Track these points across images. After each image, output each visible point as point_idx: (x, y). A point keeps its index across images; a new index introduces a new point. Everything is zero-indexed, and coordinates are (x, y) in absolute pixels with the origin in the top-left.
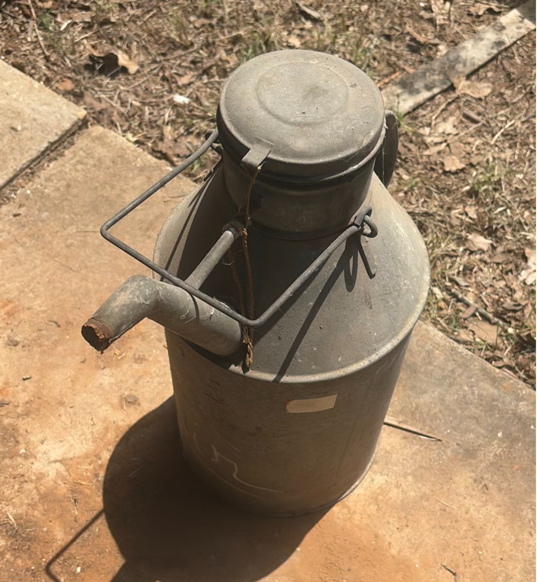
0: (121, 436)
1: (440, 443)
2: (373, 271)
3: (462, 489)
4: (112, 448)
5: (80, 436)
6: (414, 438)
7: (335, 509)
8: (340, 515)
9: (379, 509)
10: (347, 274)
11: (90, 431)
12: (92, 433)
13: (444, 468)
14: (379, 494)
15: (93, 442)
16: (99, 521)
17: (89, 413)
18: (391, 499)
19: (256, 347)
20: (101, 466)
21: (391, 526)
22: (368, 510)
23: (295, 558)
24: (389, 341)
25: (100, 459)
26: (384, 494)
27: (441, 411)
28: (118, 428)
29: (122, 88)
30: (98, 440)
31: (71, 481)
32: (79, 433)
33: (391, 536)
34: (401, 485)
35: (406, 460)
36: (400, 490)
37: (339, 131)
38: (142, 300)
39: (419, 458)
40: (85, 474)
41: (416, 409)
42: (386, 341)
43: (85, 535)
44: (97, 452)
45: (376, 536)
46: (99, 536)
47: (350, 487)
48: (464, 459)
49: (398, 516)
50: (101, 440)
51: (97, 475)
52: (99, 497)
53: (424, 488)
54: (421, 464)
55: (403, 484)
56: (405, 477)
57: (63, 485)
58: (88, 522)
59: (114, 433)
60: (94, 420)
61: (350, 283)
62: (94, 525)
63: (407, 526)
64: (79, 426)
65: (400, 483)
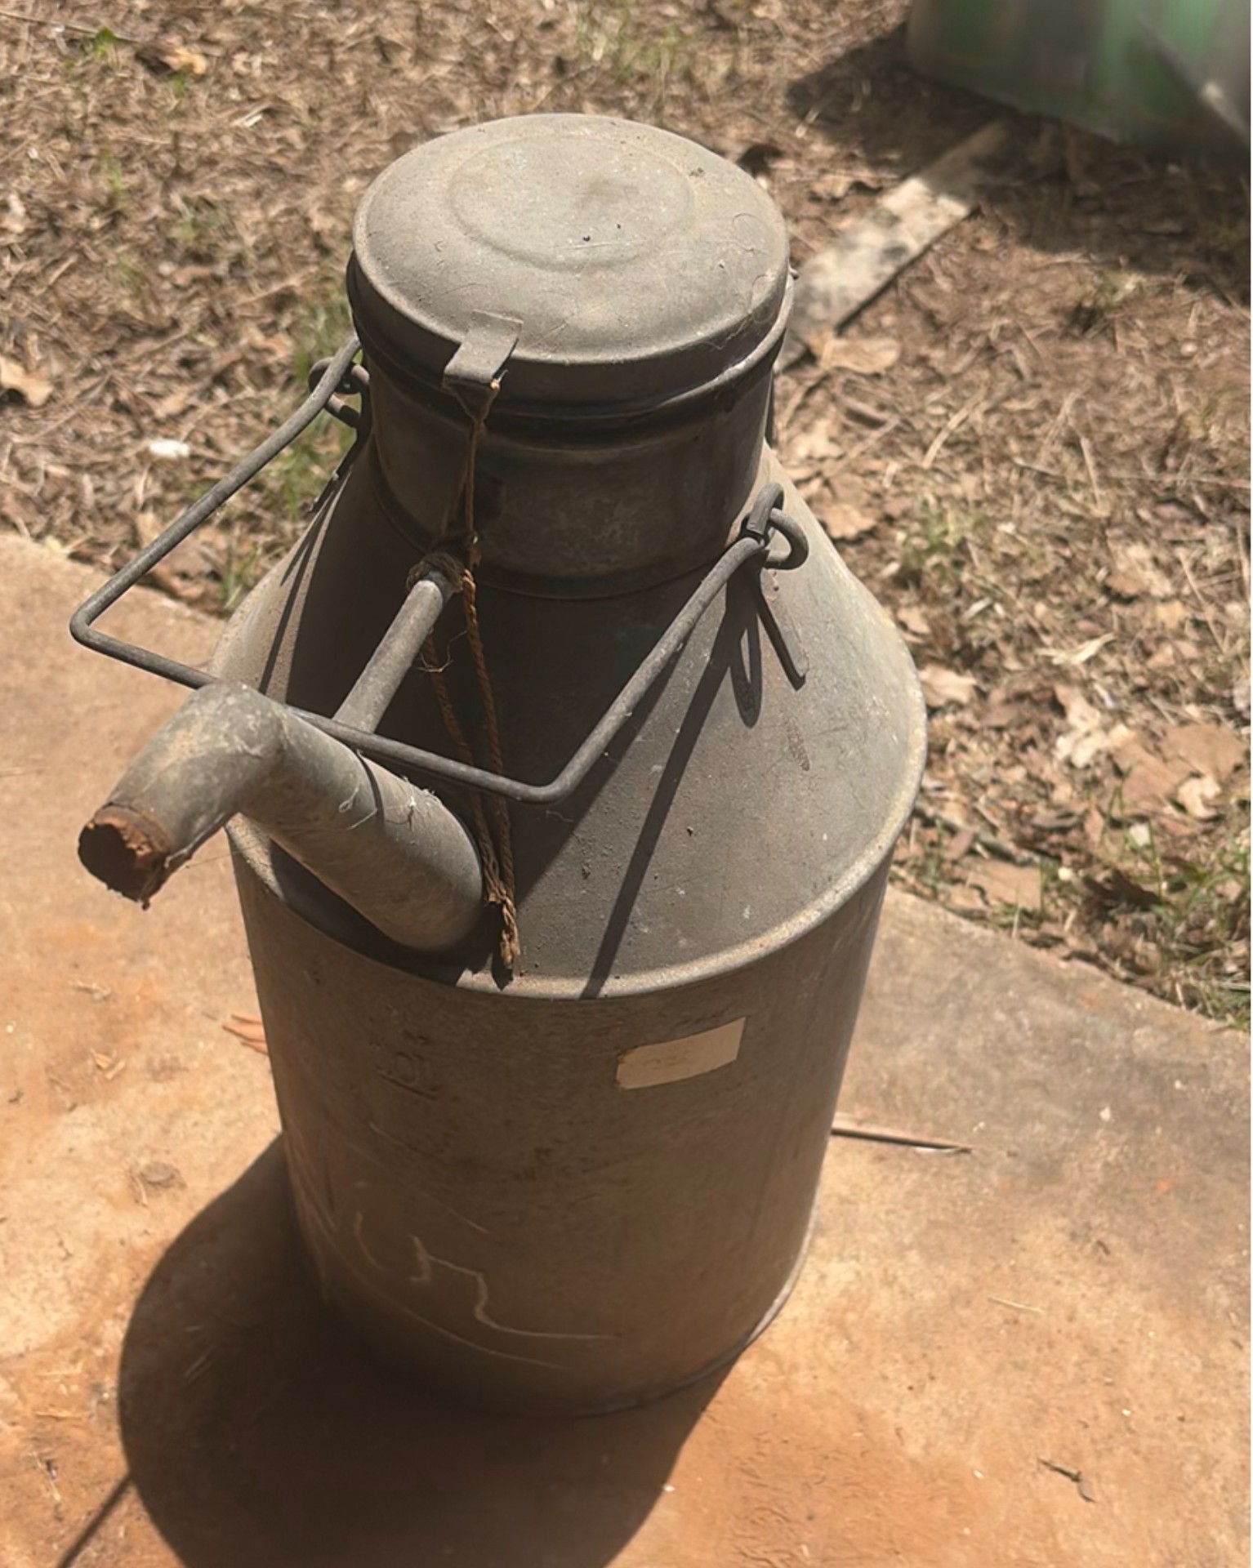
0: (146, 1274)
1: (966, 1157)
2: (800, 667)
3: (1047, 1262)
4: (125, 1310)
5: (36, 1291)
6: (903, 1156)
7: (744, 1366)
8: (759, 1381)
9: (853, 1348)
10: (738, 678)
11: (61, 1273)
12: (66, 1279)
13: (990, 1216)
14: (846, 1310)
15: (72, 1302)
16: (123, 1508)
17: (52, 1228)
18: (877, 1315)
19: (523, 911)
20: (105, 1360)
21: (894, 1386)
22: (827, 1355)
23: (665, 1514)
24: (859, 855)
25: (98, 1343)
26: (859, 1307)
27: (952, 1080)
28: (134, 1254)
29: (17, 439)
30: (86, 1295)
31: (29, 1413)
32: (31, 1286)
33: (897, 1410)
34: (895, 1277)
35: (892, 1212)
36: (896, 1289)
37: (688, 273)
38: (240, 745)
39: (924, 1203)
40: (63, 1389)
41: (892, 1083)
42: (852, 855)
43: (91, 1551)
44: (87, 1326)
45: (861, 1417)
46: (128, 1549)
47: (770, 1303)
48: (1035, 1188)
49: (905, 1357)
50: (94, 1292)
51: (97, 1388)
52: (111, 1443)
53: (954, 1274)
54: (932, 1217)
55: (900, 1273)
56: (902, 1257)
57: (9, 1429)
58: (92, 1518)
59: (124, 1270)
60: (67, 1244)
61: (749, 703)
62: (109, 1521)
63: (932, 1378)
64: (30, 1267)
65: (890, 1272)
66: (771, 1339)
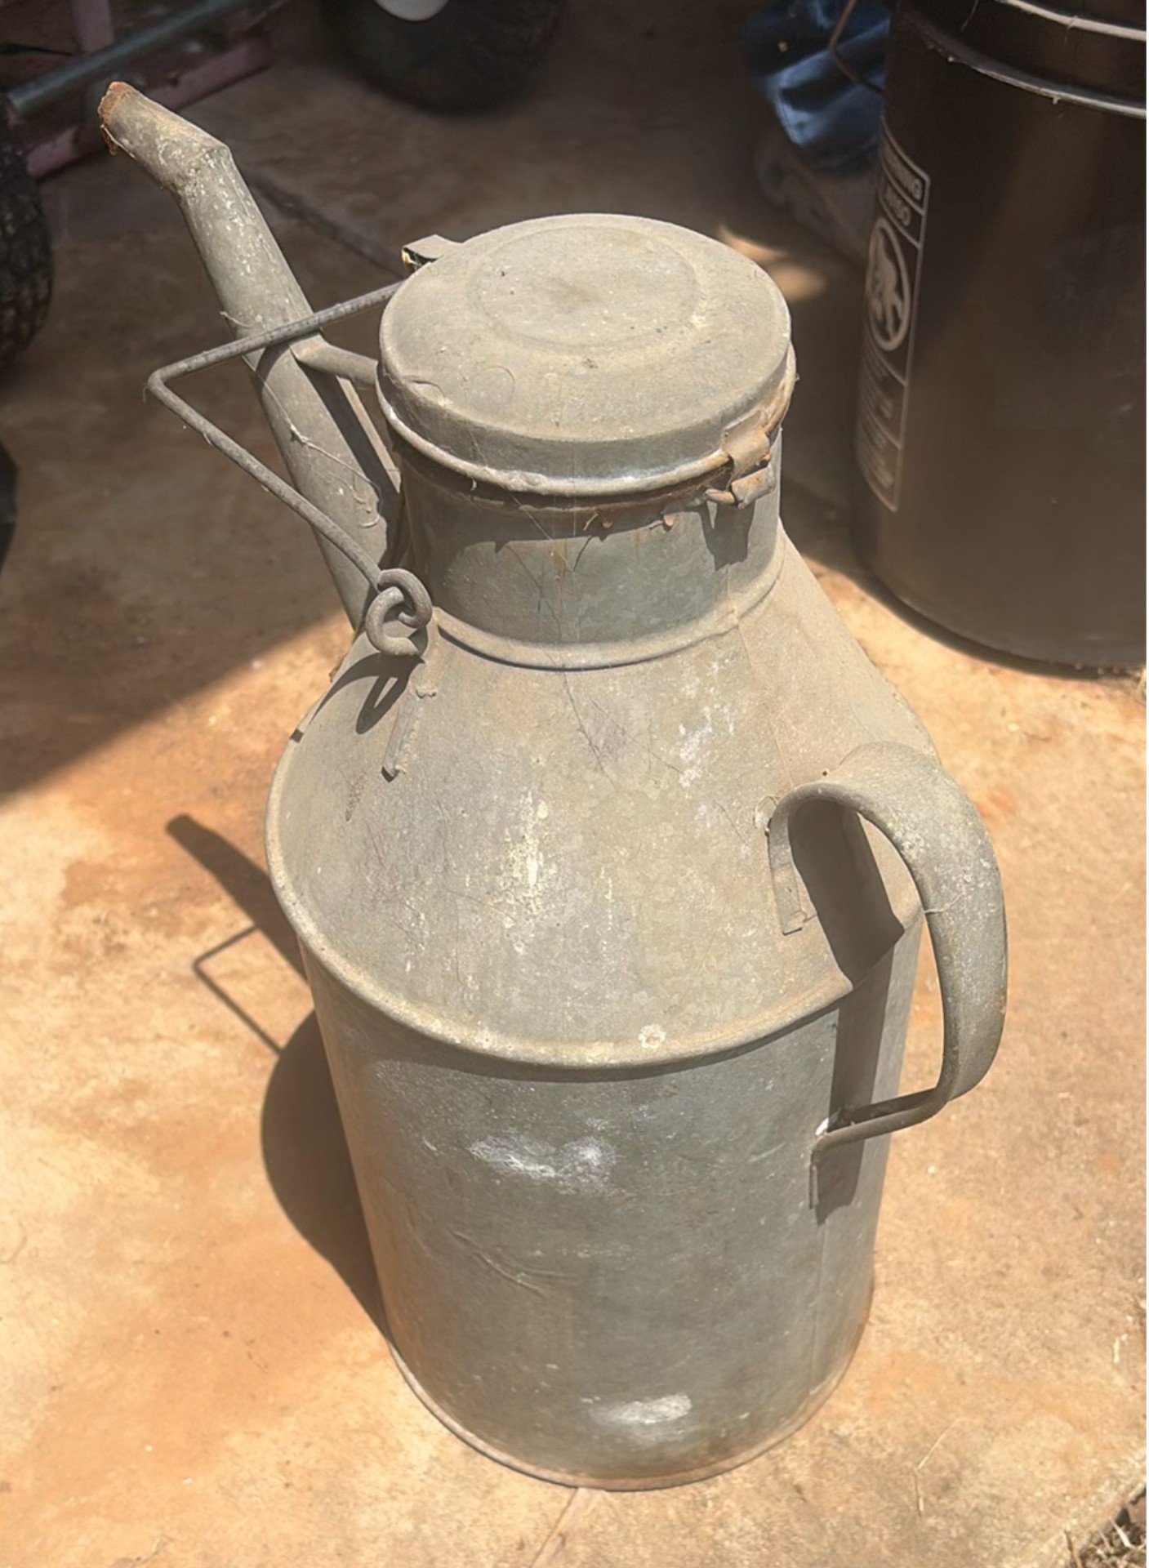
2: (388, 763)
7: (373, 1336)
8: (355, 1343)
9: (347, 1431)
14: (384, 1441)
18: (366, 1465)
21: (297, 1449)
22: (351, 1406)
23: (287, 1235)
26: (380, 1452)
33: (275, 1442)
34: (394, 1498)
35: (459, 1529)
36: (382, 1495)
45: (284, 1410)
47: (412, 1370)
49: (317, 1471)
53: (373, 1554)
55: (396, 1505)
56: (412, 1514)
63: (287, 1485)
65: (400, 1497)
66: (387, 1366)
